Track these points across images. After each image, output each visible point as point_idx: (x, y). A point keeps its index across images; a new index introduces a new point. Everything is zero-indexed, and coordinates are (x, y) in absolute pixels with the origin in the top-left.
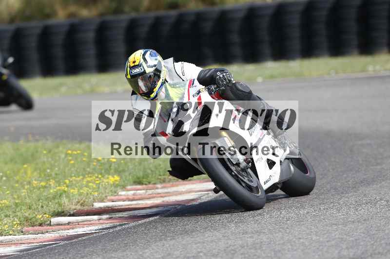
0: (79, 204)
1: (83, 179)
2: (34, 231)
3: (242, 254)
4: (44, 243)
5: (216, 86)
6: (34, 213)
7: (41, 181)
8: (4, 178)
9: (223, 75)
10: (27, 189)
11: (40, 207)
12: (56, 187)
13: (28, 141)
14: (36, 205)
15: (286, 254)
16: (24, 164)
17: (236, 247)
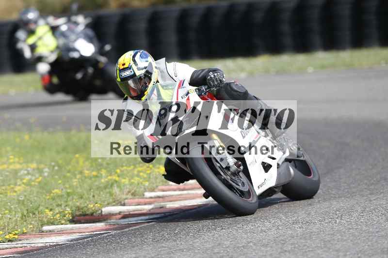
0: (130, 194)
1: (134, 168)
2: (85, 220)
3: (292, 244)
4: (95, 233)
5: (206, 87)
6: (86, 202)
7: (93, 171)
8: (56, 168)
9: (214, 76)
10: (79, 179)
11: (91, 196)
12: (107, 176)
13: (79, 130)
14: (88, 194)
15: (336, 244)
16: (76, 154)
17: (285, 237)
